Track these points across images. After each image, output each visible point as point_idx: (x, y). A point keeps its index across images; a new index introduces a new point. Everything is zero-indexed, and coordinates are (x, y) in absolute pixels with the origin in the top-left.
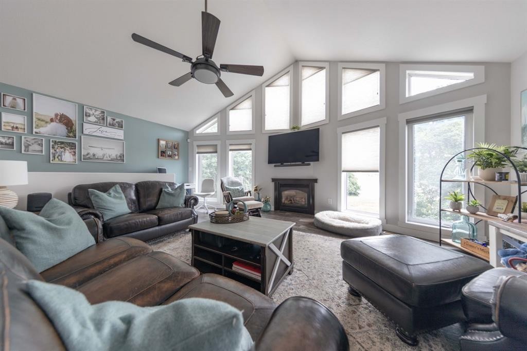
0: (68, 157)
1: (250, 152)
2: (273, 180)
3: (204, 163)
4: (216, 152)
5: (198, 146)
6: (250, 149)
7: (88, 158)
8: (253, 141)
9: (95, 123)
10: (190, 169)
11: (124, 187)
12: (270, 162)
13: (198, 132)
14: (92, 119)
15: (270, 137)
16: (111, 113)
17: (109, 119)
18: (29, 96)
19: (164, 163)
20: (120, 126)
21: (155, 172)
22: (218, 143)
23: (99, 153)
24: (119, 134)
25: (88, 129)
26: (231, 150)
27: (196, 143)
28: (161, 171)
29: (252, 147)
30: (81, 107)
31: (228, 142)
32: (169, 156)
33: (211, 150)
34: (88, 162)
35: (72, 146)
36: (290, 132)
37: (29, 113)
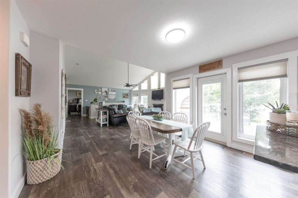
0: (106, 99)
1: (147, 96)
2: (153, 104)
3: (135, 99)
4: (138, 96)
5: (133, 94)
6: (147, 95)
7: (110, 99)
8: (148, 93)
9: (111, 91)
10: (131, 101)
11: (116, 105)
12: (152, 99)
13: (133, 90)
14: (110, 91)
15: (152, 91)
16: (113, 89)
17: (113, 90)
18: (101, 88)
19: (125, 99)
20: (115, 91)
21: (122, 102)
22: (138, 93)
23: (111, 98)
24: (115, 93)
25: (110, 93)
26: (142, 95)
27: (133, 93)
28: (124, 102)
29: (148, 94)
30: (108, 88)
31: (141, 93)
32: (126, 97)
33: (136, 95)
34: (110, 100)
35: (107, 97)
36: (158, 90)
37: (101, 91)
